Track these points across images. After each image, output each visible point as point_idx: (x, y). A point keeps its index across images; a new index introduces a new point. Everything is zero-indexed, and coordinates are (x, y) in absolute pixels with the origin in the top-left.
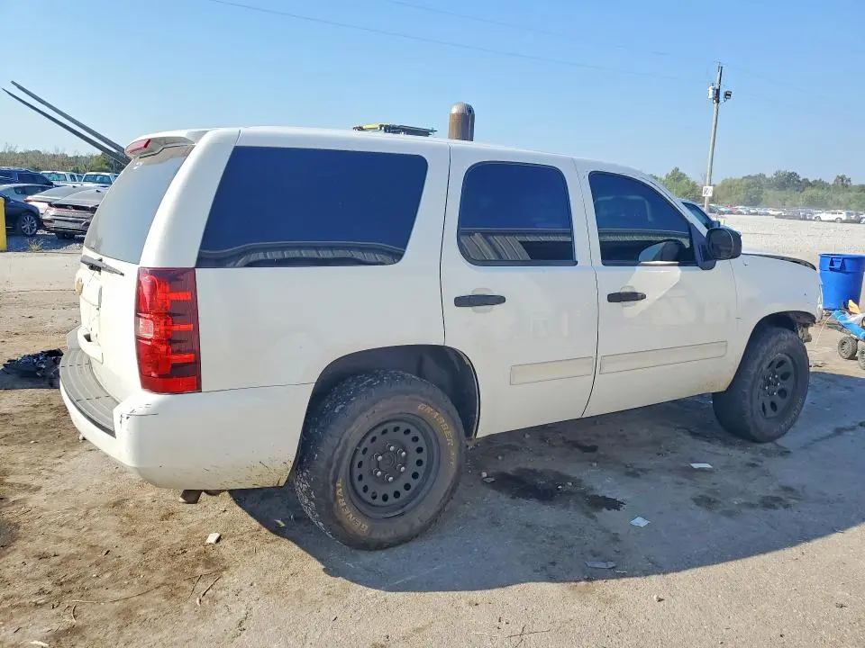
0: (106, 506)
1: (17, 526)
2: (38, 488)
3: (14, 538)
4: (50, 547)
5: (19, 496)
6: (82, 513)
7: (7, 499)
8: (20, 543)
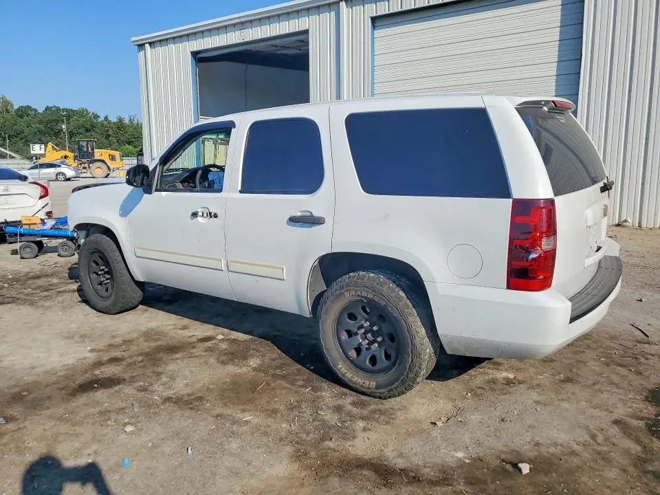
0: (578, 382)
1: (647, 399)
2: (616, 422)
3: (652, 392)
4: (632, 376)
5: (635, 423)
6: (597, 387)
7: (647, 425)
8: (650, 387)
